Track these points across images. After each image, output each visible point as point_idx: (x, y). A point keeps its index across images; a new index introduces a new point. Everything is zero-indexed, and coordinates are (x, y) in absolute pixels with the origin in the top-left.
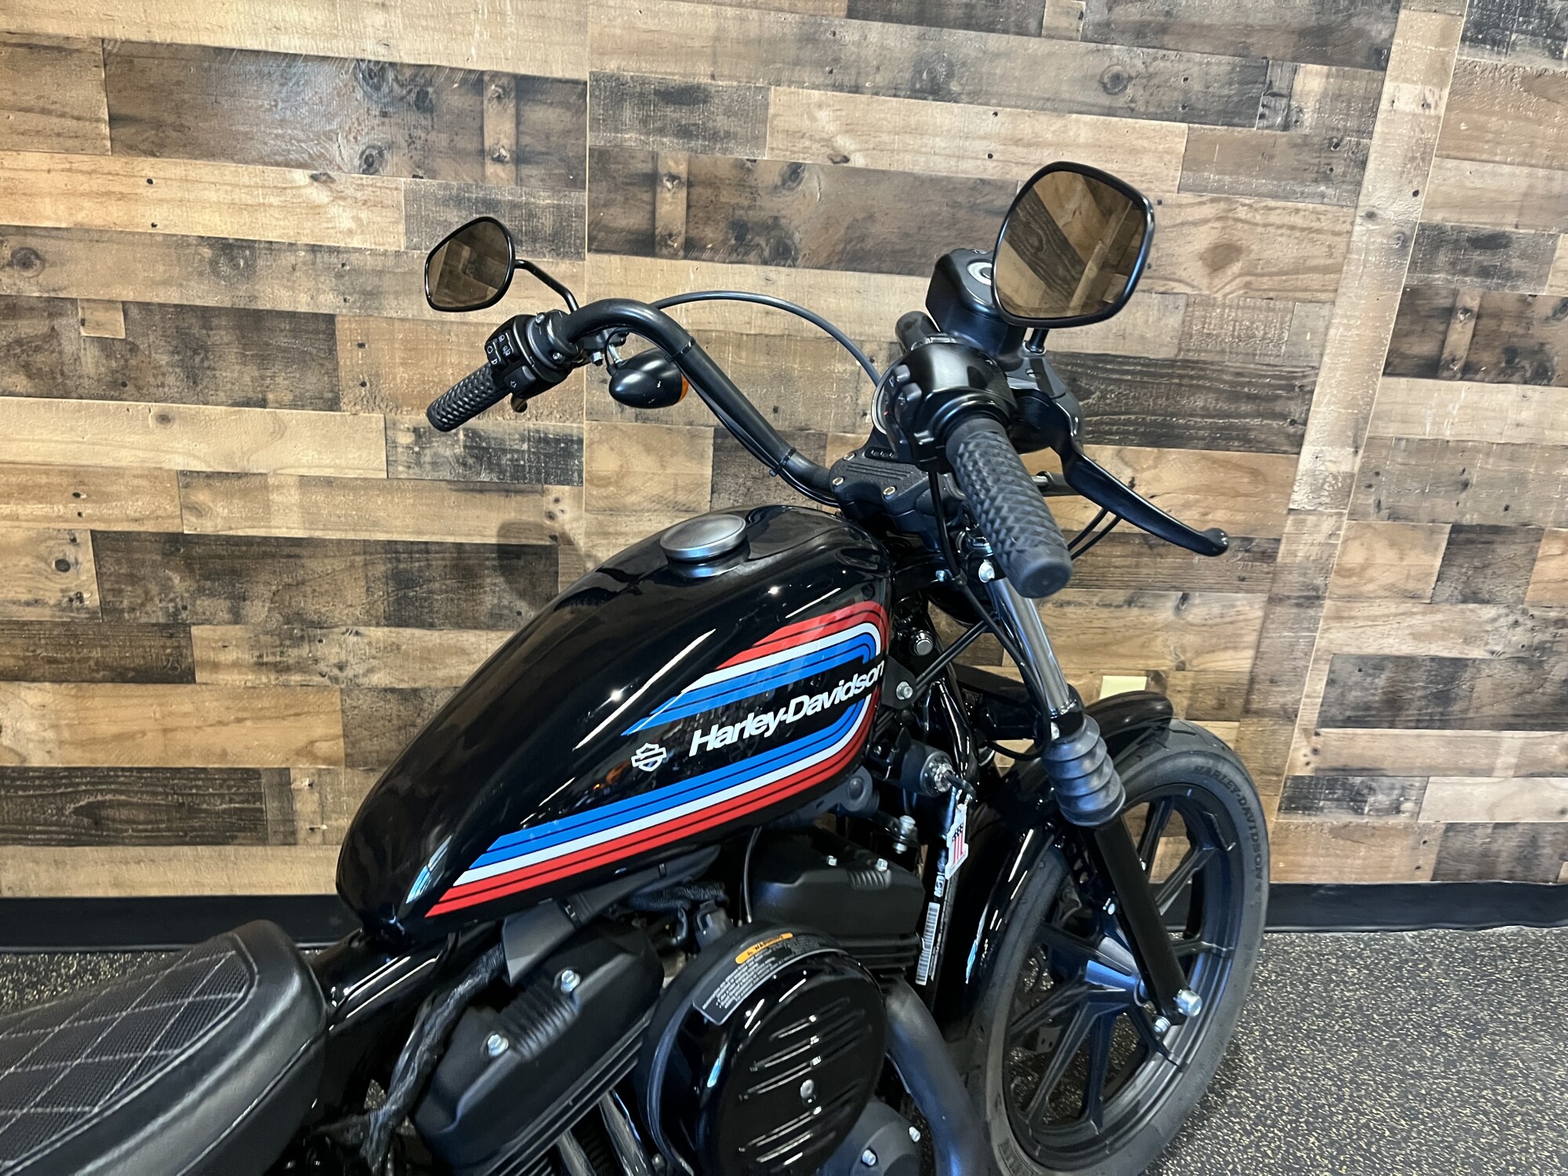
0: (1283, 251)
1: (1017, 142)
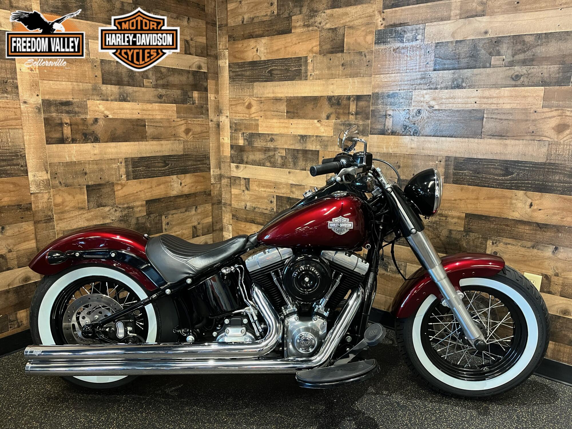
0: (198, 129)
1: (144, 110)
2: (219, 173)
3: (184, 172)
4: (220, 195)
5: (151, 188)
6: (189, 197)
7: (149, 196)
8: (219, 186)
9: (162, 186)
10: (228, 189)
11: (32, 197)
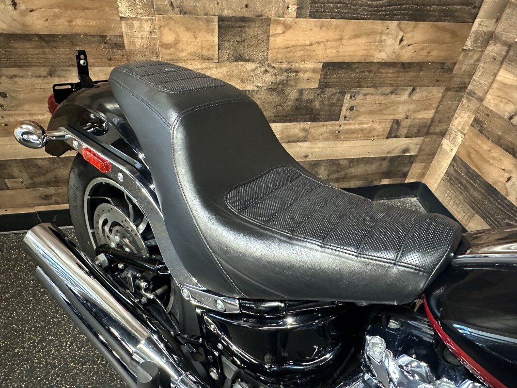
2: (490, 29)
3: (417, 16)
4: (470, 75)
5: (341, 39)
6: (408, 69)
7: (331, 54)
8: (476, 57)
9: (363, 40)
10: (494, 67)
11: (123, 25)
